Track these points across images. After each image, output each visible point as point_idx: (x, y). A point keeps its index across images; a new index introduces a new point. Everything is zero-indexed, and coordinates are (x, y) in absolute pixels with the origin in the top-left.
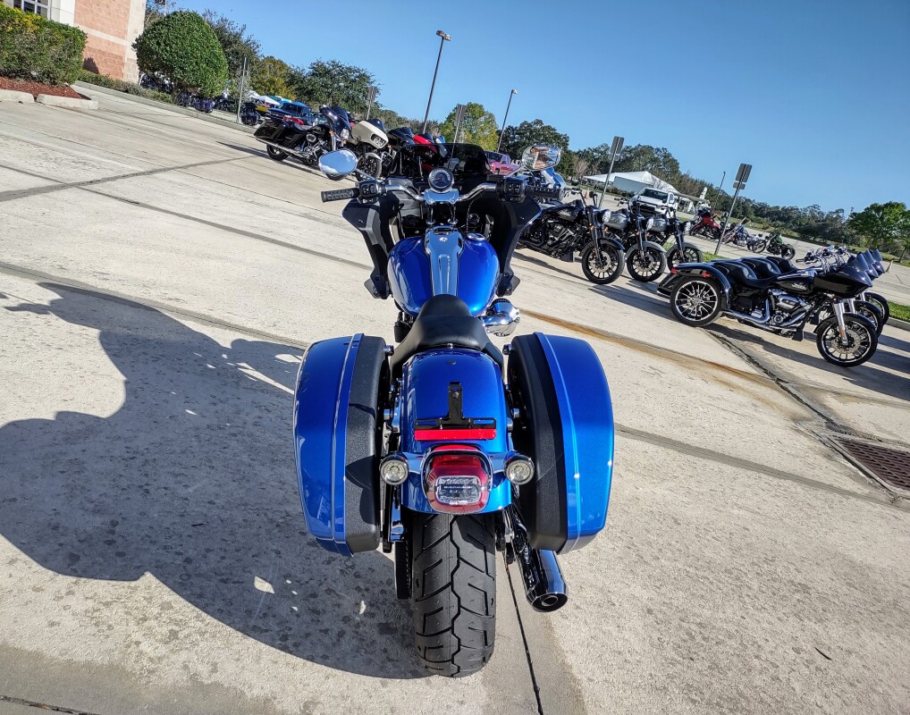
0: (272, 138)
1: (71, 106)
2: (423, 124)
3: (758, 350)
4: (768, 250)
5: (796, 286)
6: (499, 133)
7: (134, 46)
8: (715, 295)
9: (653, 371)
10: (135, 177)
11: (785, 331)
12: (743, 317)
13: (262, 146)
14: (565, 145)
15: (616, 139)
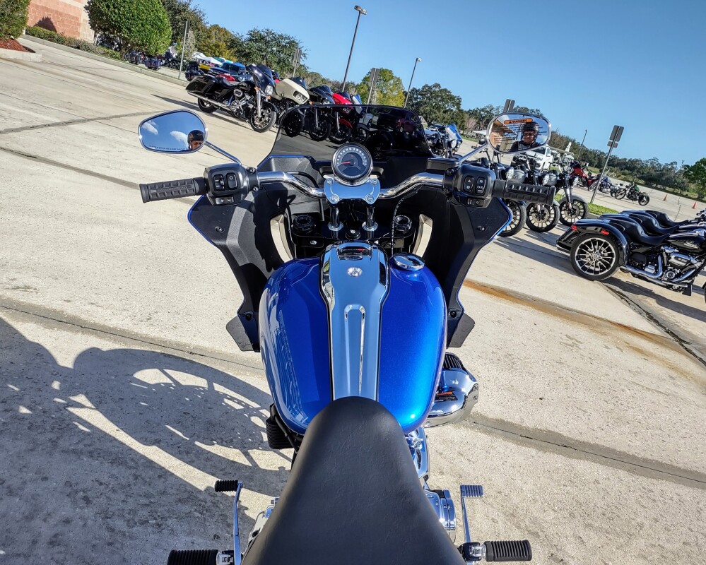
0: (202, 92)
1: (12, 57)
2: (343, 84)
3: (651, 303)
4: (628, 197)
5: (689, 245)
6: (405, 94)
7: (86, 8)
8: (614, 251)
9: (570, 342)
10: (45, 129)
11: (677, 286)
12: (637, 272)
13: (194, 99)
14: (458, 105)
15: (508, 101)
